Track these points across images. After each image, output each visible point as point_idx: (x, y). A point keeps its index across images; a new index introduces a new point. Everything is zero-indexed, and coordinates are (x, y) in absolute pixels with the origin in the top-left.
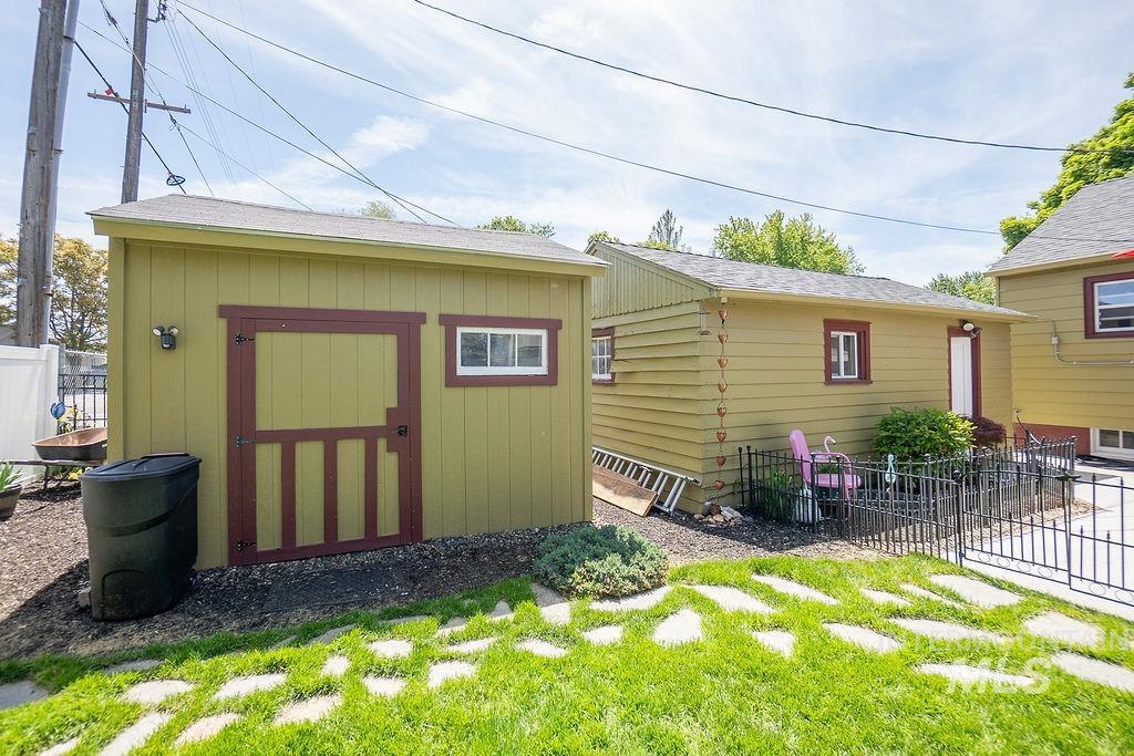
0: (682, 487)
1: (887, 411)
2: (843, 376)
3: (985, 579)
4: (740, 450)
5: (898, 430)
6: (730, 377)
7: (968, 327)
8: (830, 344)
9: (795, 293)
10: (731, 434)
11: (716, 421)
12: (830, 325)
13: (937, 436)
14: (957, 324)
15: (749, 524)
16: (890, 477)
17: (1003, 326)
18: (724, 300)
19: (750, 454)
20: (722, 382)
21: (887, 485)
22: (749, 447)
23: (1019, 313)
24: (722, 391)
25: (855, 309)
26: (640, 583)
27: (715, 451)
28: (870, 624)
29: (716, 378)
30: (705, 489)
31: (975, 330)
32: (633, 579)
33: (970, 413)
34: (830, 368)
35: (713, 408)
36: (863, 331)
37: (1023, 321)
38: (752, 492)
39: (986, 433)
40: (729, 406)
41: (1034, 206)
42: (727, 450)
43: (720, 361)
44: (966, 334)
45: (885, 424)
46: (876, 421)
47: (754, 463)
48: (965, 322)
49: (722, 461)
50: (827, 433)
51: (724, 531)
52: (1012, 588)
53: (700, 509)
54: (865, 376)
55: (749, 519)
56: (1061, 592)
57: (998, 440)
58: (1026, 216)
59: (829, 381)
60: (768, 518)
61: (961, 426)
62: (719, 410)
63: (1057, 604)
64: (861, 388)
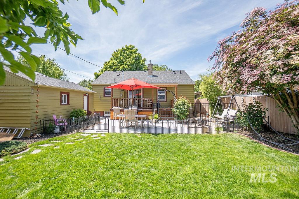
0: (24, 131)
1: (72, 110)
2: (64, 103)
3: (87, 133)
4: (41, 120)
5: (74, 114)
6: (39, 104)
7: (87, 94)
8: (61, 96)
9: (55, 86)
10: (39, 117)
11: (35, 114)
12: (62, 93)
13: (81, 114)
14: (85, 94)
15: (44, 136)
16: (73, 121)
17: (92, 94)
18: (38, 87)
19: (43, 121)
20: (37, 105)
21: (73, 122)
22: (43, 119)
23: (95, 92)
24: (37, 107)
25: (67, 90)
26: (22, 149)
27: (35, 121)
28: (71, 142)
29: (36, 104)
30: (31, 130)
31: (88, 95)
32: (20, 149)
33: (87, 110)
34: (61, 101)
35: (35, 111)
36: (68, 94)
37: (95, 93)
38: (44, 129)
39: (89, 113)
40: (39, 111)
41: (99, 71)
42: (38, 120)
43: (37, 100)
44: (87, 95)
45: (72, 113)
46: (70, 112)
47: (44, 123)
48: (87, 93)
49: (37, 123)
50: (61, 115)
51: (38, 138)
52: (90, 133)
53: (30, 135)
54: (68, 103)
55: (44, 135)
56: (95, 132)
57: (91, 114)
58: (98, 73)
59: (61, 104)
60: (48, 134)
61: (85, 112)
62: (36, 111)
63: (94, 134)
64: (68, 106)
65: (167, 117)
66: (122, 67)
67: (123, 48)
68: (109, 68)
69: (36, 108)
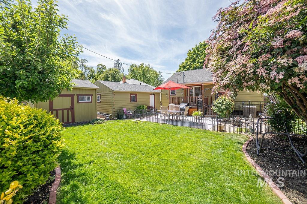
2: (133, 101)
5: (139, 108)
6: (115, 102)
7: (153, 94)
8: (131, 97)
10: (116, 109)
11: (113, 107)
12: (131, 94)
14: (151, 94)
22: (118, 110)
23: (161, 92)
25: (135, 92)
30: (113, 116)
34: (131, 100)
35: (113, 105)
36: (136, 95)
40: (115, 105)
43: (114, 99)
47: (119, 112)
49: (115, 112)
53: (112, 118)
54: (136, 101)
59: (131, 102)
61: (145, 107)
64: (136, 103)
65: (210, 114)
66: (194, 66)
67: (196, 46)
68: (183, 68)
69: (113, 103)
